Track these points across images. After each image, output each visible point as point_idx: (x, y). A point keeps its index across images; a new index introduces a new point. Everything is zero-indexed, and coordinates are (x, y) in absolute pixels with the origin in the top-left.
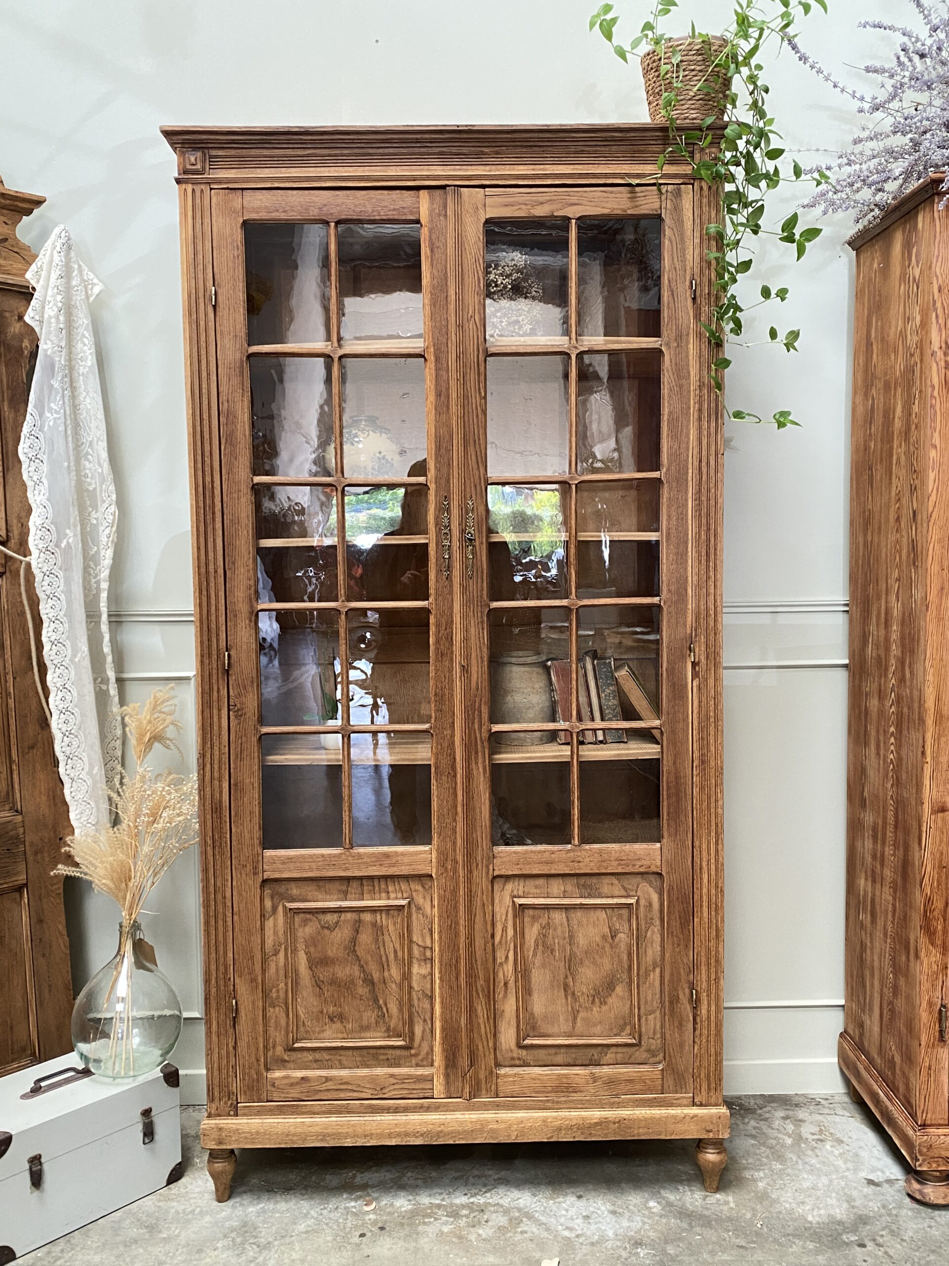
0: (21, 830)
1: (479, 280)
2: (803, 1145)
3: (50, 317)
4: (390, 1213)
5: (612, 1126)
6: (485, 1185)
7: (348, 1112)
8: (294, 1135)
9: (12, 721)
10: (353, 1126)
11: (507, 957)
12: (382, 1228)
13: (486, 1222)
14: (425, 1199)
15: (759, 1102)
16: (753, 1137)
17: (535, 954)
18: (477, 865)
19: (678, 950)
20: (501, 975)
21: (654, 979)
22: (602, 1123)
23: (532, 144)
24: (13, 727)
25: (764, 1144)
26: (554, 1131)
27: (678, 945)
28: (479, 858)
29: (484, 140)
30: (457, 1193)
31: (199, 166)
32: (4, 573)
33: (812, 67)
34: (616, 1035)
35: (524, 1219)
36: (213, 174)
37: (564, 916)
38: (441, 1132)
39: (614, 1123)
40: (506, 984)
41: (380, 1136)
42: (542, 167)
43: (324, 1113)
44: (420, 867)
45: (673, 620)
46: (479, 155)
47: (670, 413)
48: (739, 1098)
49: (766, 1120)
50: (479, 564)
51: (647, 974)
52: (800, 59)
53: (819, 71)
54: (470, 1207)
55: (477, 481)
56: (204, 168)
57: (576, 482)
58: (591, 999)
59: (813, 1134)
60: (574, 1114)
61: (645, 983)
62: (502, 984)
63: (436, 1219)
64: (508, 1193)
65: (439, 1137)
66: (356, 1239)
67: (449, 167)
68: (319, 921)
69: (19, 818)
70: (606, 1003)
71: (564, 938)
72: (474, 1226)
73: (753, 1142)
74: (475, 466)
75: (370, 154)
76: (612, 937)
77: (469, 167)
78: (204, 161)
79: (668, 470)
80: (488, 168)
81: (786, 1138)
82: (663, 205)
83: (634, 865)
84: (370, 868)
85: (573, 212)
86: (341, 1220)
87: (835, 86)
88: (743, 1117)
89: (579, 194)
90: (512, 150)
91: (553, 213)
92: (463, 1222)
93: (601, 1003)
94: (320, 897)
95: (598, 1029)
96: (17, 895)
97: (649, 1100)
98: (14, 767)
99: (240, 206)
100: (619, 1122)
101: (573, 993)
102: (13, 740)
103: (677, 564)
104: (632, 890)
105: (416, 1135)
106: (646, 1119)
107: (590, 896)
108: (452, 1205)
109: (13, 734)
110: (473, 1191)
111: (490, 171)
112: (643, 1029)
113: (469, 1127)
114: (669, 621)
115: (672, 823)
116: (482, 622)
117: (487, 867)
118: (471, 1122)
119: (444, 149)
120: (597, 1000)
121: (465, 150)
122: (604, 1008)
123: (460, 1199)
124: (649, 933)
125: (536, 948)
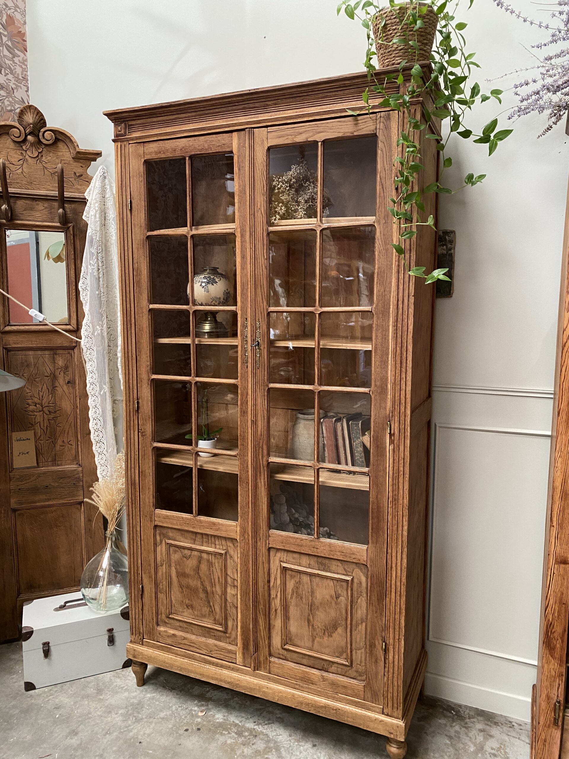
0: (81, 475)
1: (264, 186)
2: (480, 755)
3: (92, 216)
4: (210, 721)
5: (332, 711)
6: (269, 719)
7: (194, 659)
8: (167, 663)
9: (78, 421)
10: (195, 667)
11: (277, 595)
12: (199, 729)
13: (253, 744)
14: (234, 718)
15: (472, 713)
16: (450, 738)
17: (291, 598)
18: (260, 539)
19: (375, 615)
20: (273, 604)
21: (361, 629)
22: (326, 707)
23: (295, 95)
24: (79, 424)
25: (453, 745)
26: (298, 703)
27: (376, 612)
28: (261, 535)
29: (267, 97)
30: (251, 720)
31: (122, 132)
32: (76, 346)
33: (507, 10)
34: (337, 657)
35: (274, 750)
36: (130, 135)
37: (309, 578)
38: (238, 684)
39: (333, 709)
40: (276, 610)
41: (208, 677)
42: (302, 109)
43: (182, 656)
44: (232, 534)
45: (378, 405)
46: (266, 107)
47: (379, 268)
49: (467, 728)
50: (263, 360)
51: (357, 625)
52: (498, 5)
53: (512, 12)
54: (251, 731)
55: (262, 310)
56: (125, 133)
57: (319, 312)
58: (323, 631)
59: (492, 749)
60: (311, 697)
61: (356, 630)
62: (274, 610)
63: (229, 733)
64: (277, 729)
65: (237, 687)
66: (181, 732)
67: (248, 117)
68: (182, 553)
69: (80, 469)
70: (331, 636)
71: (308, 592)
72: (244, 745)
73: (448, 742)
74: (261, 301)
75: (206, 114)
76: (336, 598)
77: (260, 115)
78: (125, 128)
79: (377, 306)
80: (270, 114)
81: (472, 745)
82: (378, 127)
83: (350, 557)
84: (205, 529)
85: (320, 137)
86: (183, 717)
87: (525, 21)
89: (324, 125)
90: (284, 101)
91: (307, 139)
92: (241, 740)
93: (329, 636)
94: (182, 539)
95: (327, 650)
96: (79, 506)
97: (355, 702)
98: (79, 443)
99: (142, 152)
100: (337, 710)
101: (313, 626)
102: (79, 430)
103: (381, 368)
104: (350, 572)
105: (225, 682)
106: (352, 713)
107: (324, 570)
108: (243, 726)
109: (79, 427)
110: (261, 721)
111: (271, 116)
112: (354, 658)
113: (252, 686)
114: (375, 405)
115: (374, 535)
116: (264, 396)
117: (266, 541)
118: (254, 684)
119: (245, 106)
120: (326, 633)
121: (257, 105)
122: (330, 639)
123: (250, 725)
124: (359, 600)
125: (292, 594)
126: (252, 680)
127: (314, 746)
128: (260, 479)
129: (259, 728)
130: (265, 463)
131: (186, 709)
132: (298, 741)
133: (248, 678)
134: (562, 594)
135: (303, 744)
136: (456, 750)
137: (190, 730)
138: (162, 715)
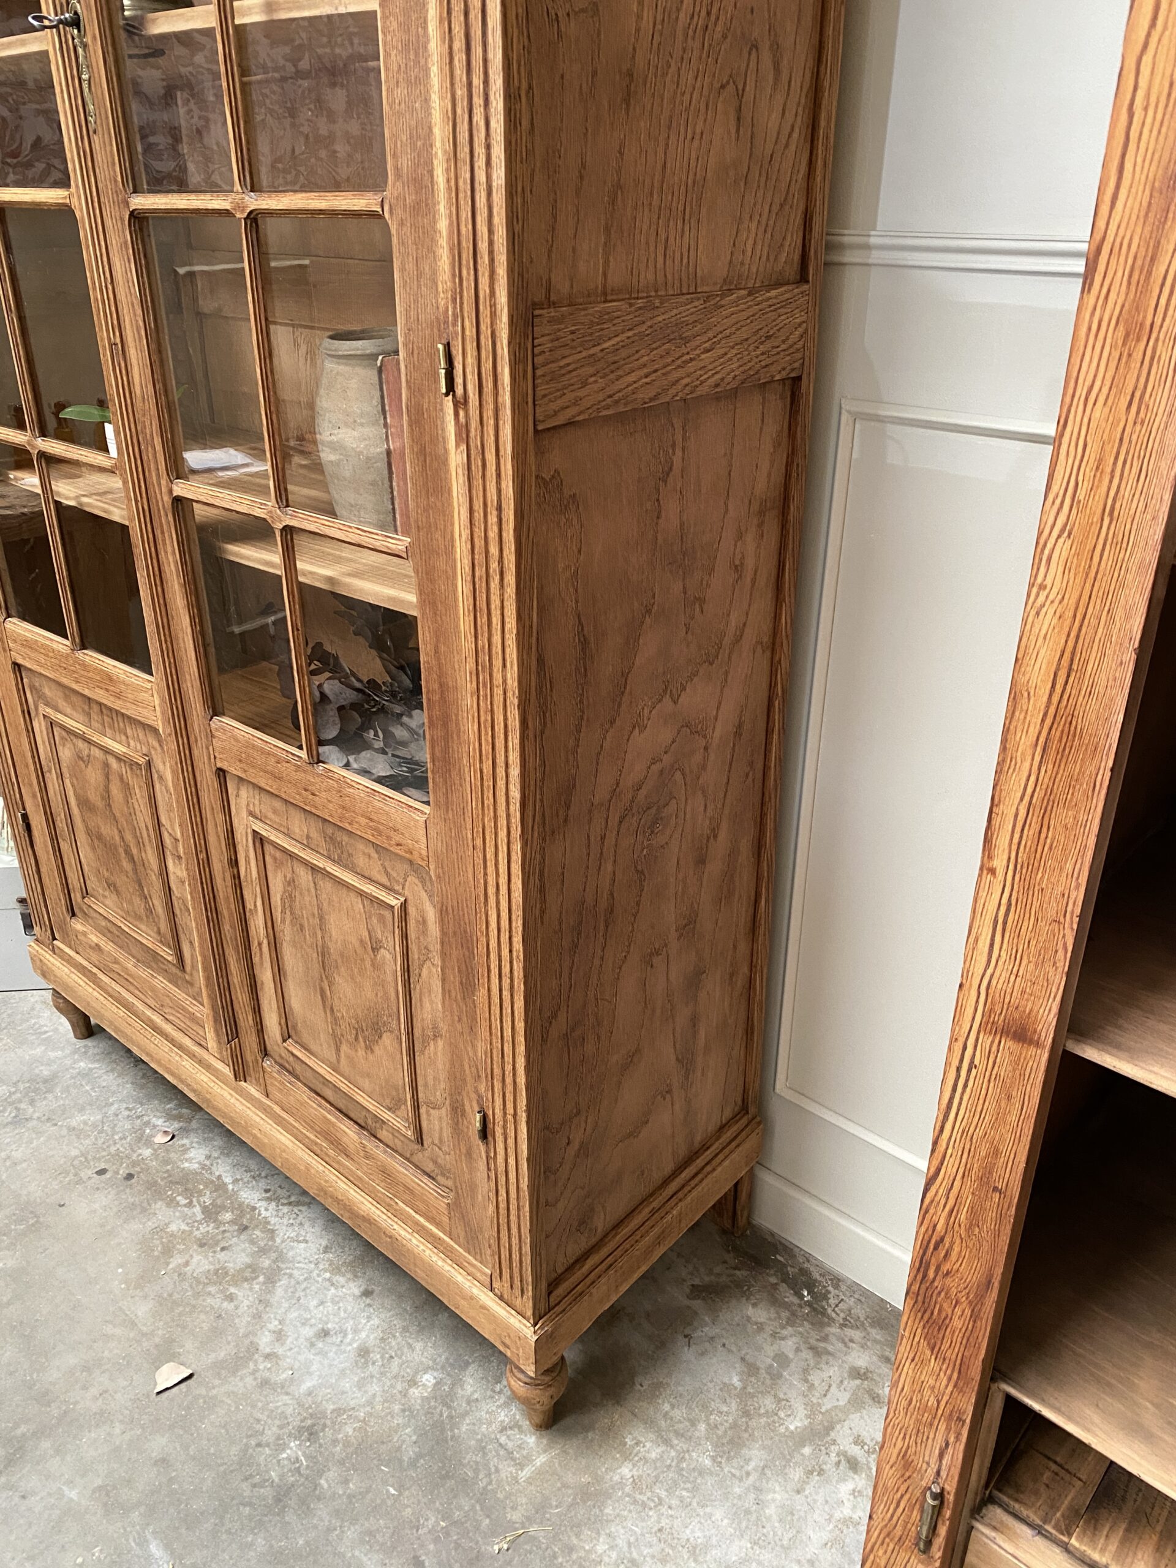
2: (807, 1450)
4: (167, 1162)
11: (255, 906)
12: (129, 1177)
13: (223, 1249)
15: (860, 1312)
17: (283, 921)
18: (196, 741)
19: (459, 1026)
20: (253, 928)
21: (435, 1054)
22: (369, 1222)
25: (743, 1395)
27: (460, 1020)
28: (197, 730)
30: (263, 1183)
34: (390, 1109)
35: (261, 1279)
37: (310, 878)
40: (260, 944)
44: (145, 712)
48: (837, 1281)
49: (817, 1352)
51: (425, 1043)
54: (242, 1212)
58: (354, 1032)
61: (422, 1052)
62: (256, 943)
63: (189, 1204)
65: (209, 1106)
66: (88, 1173)
68: (74, 745)
70: (372, 1051)
71: (314, 915)
72: (202, 1245)
73: (736, 1381)
76: (373, 949)
83: (389, 838)
84: (97, 690)
86: (116, 1137)
88: (790, 1322)
92: (203, 1229)
93: (366, 1048)
94: (69, 711)
95: (366, 1084)
97: (432, 1235)
101: (332, 1009)
104: (397, 882)
105: (188, 1085)
107: (338, 862)
108: (233, 1195)
110: (283, 1192)
112: (424, 1124)
113: (233, 1115)
115: (439, 780)
117: (208, 748)
120: (361, 1039)
122: (371, 1057)
123: (252, 1194)
124: (425, 972)
125: (283, 912)
126: (233, 1101)
127: (367, 1293)
128: (166, 552)
129: (267, 1211)
130: (167, 499)
131: (138, 1117)
132: (336, 1270)
133: (226, 1095)
134: (996, 1153)
135: (342, 1280)
136: (746, 1414)
137: (108, 1175)
138: (77, 1120)
